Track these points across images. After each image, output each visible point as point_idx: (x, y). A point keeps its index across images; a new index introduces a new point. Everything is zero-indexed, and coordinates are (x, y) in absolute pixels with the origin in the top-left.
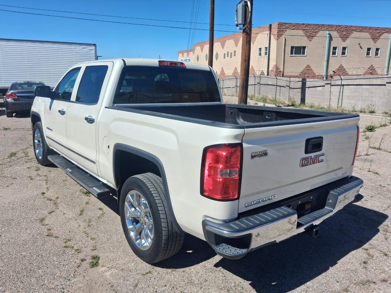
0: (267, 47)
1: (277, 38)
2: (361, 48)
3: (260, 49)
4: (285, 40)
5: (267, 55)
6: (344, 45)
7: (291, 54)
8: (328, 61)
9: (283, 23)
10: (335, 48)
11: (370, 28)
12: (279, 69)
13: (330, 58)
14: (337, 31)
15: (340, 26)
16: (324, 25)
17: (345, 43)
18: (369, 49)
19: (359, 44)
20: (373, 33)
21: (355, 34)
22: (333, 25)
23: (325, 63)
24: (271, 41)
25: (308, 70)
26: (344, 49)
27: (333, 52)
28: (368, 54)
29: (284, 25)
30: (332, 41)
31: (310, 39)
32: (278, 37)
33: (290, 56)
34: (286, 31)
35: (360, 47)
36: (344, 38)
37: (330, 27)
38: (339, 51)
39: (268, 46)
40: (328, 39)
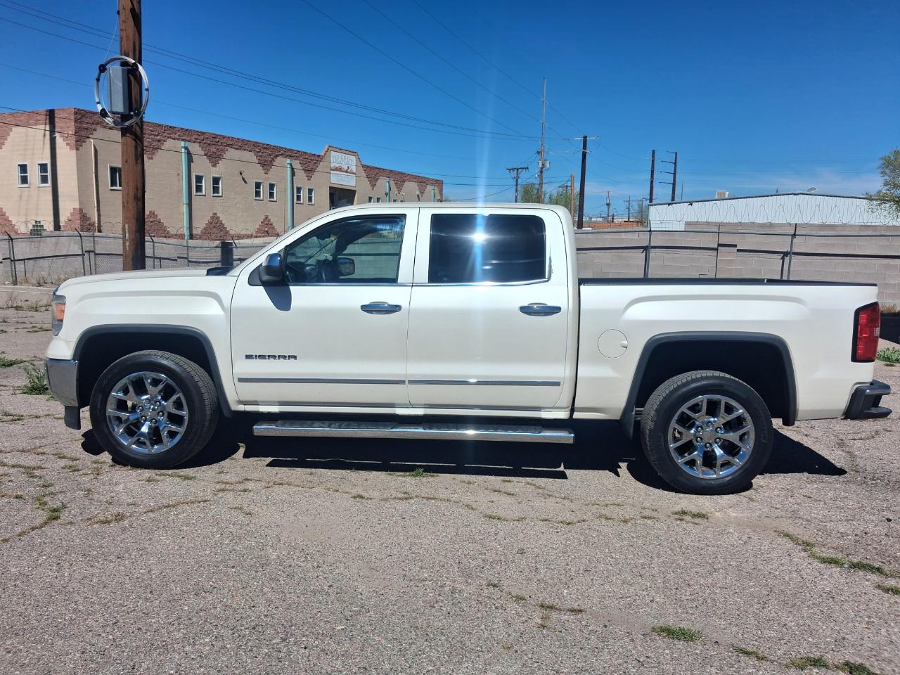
0: (46, 165)
1: (76, 144)
2: (246, 182)
3: (23, 168)
4: (96, 151)
5: (50, 183)
6: (215, 172)
7: (112, 185)
8: (190, 205)
9: (87, 112)
10: (199, 179)
11: (256, 144)
12: (89, 219)
13: (194, 198)
14: (200, 143)
15: (203, 133)
16: (174, 127)
17: (217, 169)
18: (258, 185)
19: (241, 174)
20: (261, 154)
21: (231, 153)
22: (191, 130)
23: (185, 209)
24: (58, 151)
25: (152, 222)
26: (216, 181)
27: (197, 186)
28: (258, 194)
29: (88, 115)
30: (193, 162)
31: (149, 154)
32: (76, 141)
33: (112, 190)
34: (95, 130)
35: (243, 179)
36: (214, 158)
37: (186, 134)
38: (207, 185)
39: (48, 161)
40: (184, 157)
